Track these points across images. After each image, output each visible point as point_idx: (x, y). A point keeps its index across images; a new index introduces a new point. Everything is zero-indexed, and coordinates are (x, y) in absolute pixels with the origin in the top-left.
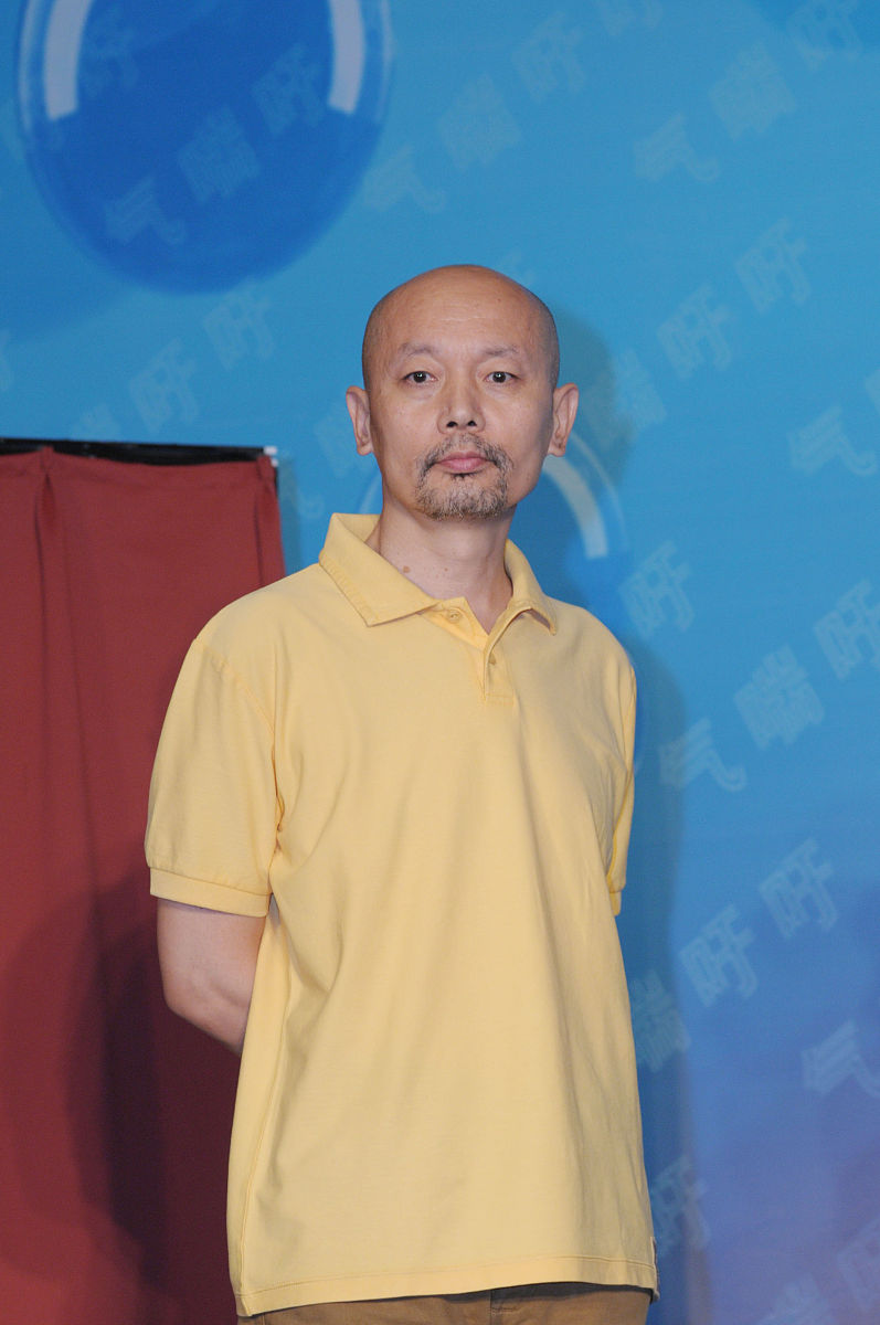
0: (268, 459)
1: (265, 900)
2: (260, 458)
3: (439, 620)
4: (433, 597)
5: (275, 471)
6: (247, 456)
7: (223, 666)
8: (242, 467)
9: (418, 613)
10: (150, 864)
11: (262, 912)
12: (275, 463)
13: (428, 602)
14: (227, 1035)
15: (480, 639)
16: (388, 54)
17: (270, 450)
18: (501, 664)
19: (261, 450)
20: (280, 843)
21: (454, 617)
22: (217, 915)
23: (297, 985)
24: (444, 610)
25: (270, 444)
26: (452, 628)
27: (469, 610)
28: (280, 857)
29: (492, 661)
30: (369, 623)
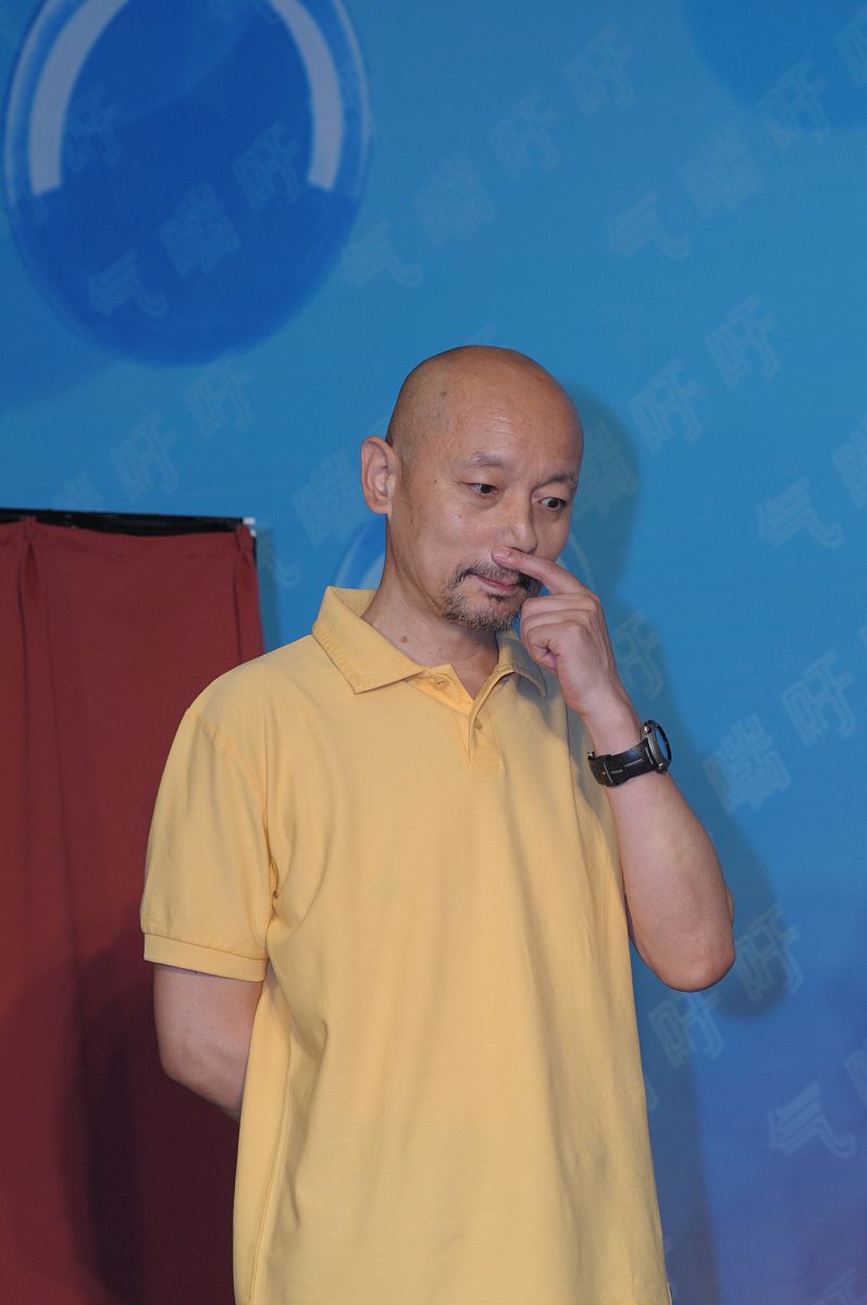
0: (247, 529)
1: (260, 965)
2: (238, 528)
3: (426, 687)
4: (420, 664)
5: (254, 540)
6: (226, 526)
7: (215, 734)
8: (221, 537)
9: (405, 680)
10: (144, 930)
11: (259, 978)
12: (253, 533)
13: (415, 669)
14: (224, 1099)
15: (464, 704)
16: (366, 132)
17: (249, 521)
18: (486, 728)
19: (241, 520)
20: (277, 909)
21: (440, 684)
22: (211, 979)
23: (297, 1051)
24: (431, 677)
25: (250, 516)
26: (439, 695)
27: (455, 677)
28: (276, 923)
29: (478, 726)
30: (357, 691)
